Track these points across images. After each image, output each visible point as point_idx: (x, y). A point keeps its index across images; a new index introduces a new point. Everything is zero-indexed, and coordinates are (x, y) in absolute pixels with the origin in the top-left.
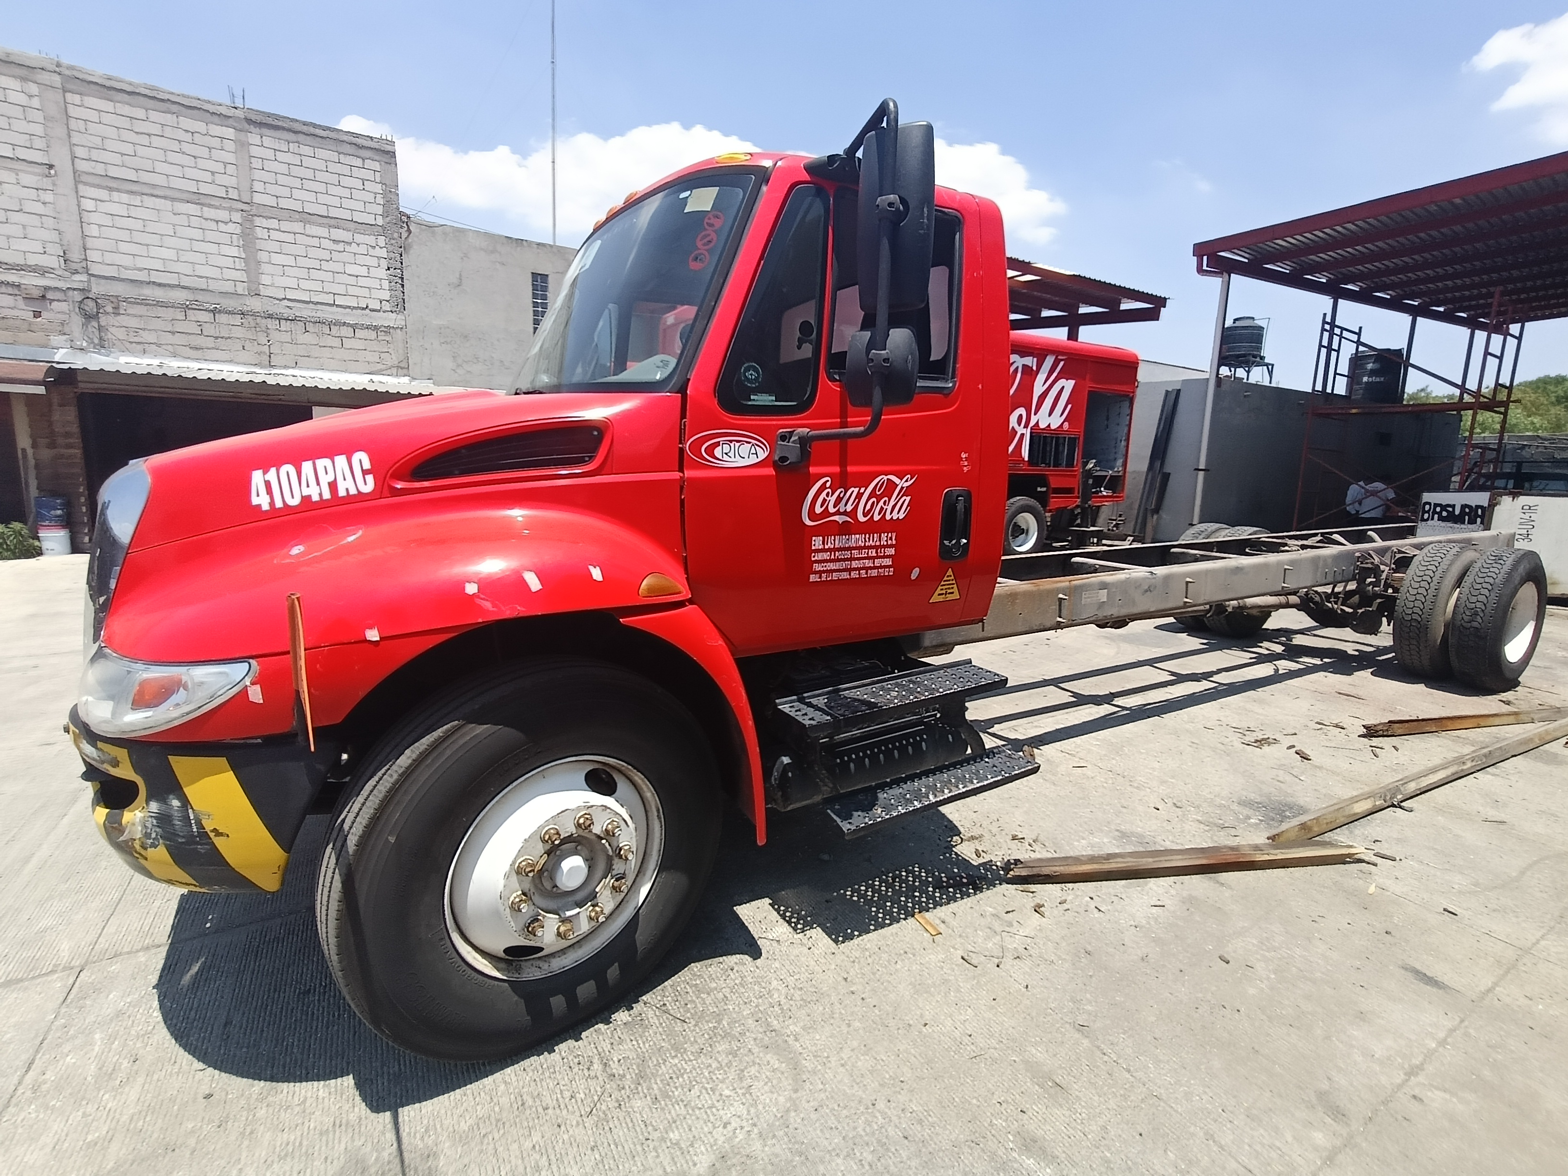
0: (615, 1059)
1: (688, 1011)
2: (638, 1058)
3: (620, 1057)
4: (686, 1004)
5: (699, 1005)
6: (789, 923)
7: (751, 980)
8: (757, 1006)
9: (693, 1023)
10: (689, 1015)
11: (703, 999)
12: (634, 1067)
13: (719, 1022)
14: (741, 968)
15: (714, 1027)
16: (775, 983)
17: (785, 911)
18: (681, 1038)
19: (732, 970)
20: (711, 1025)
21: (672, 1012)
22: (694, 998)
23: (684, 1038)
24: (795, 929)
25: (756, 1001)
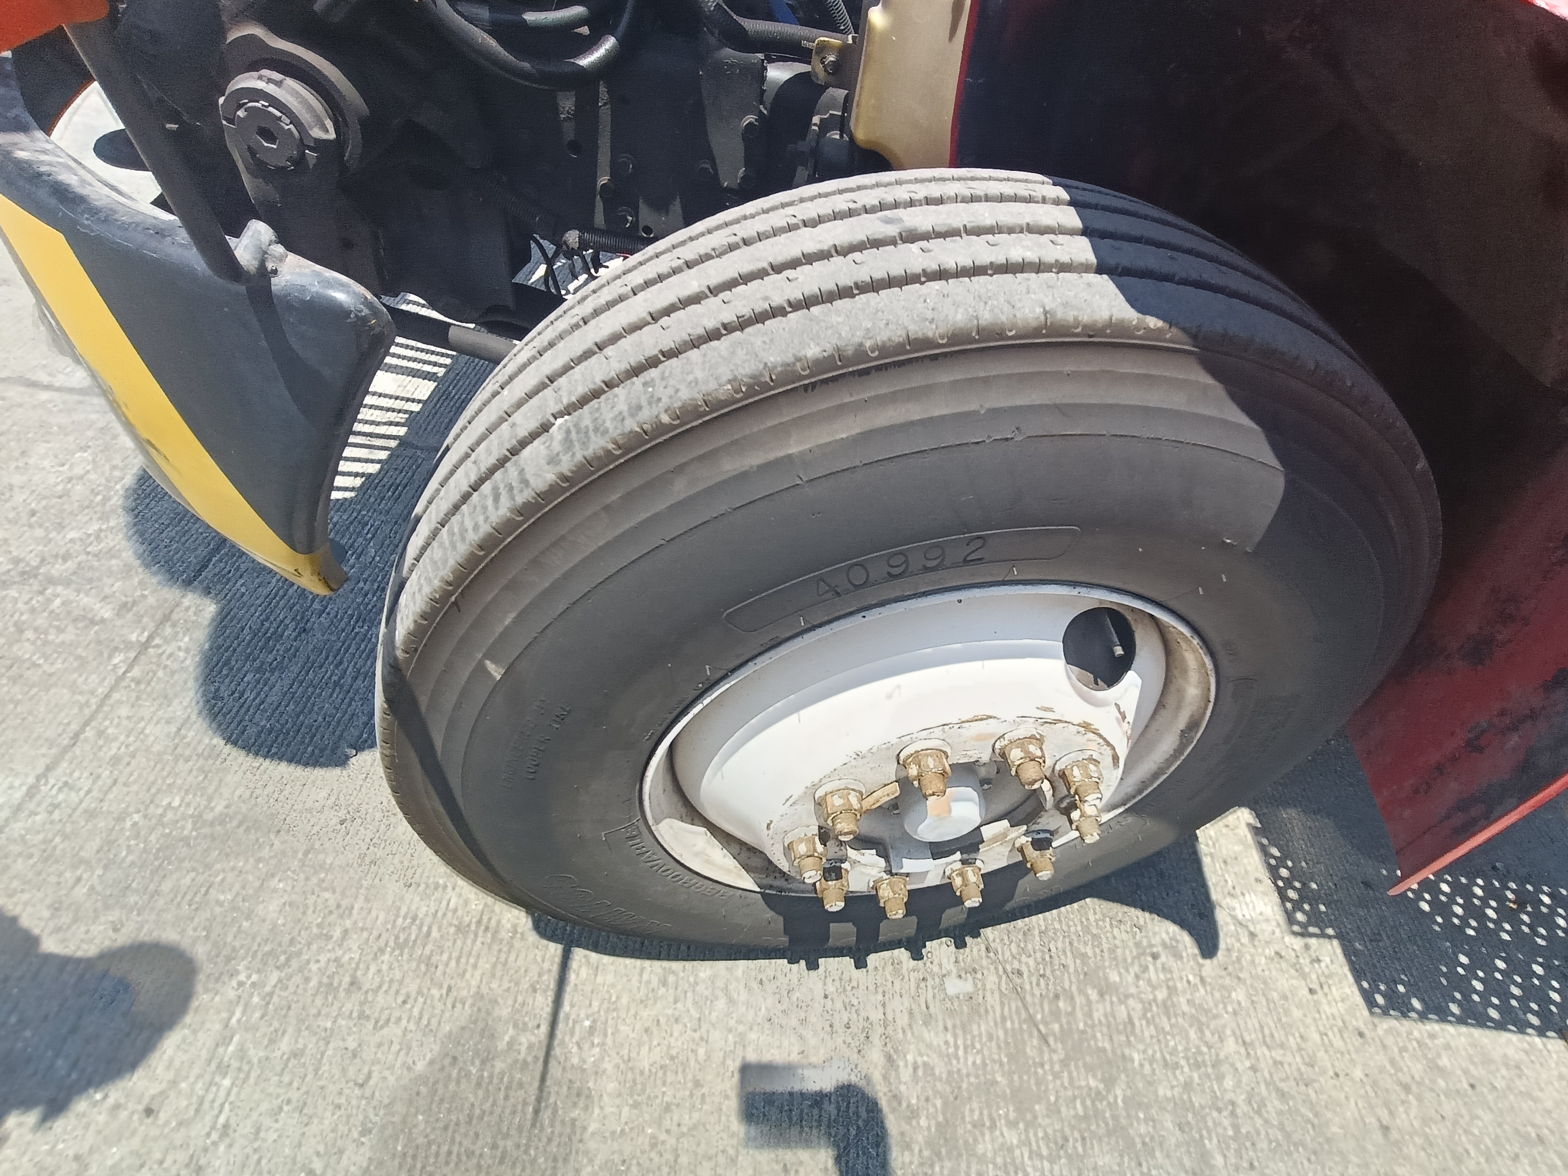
0: (910, 1057)
1: (1056, 1014)
2: (948, 1082)
3: (920, 1060)
4: (1057, 997)
5: (1079, 1014)
6: (1283, 897)
7: (1185, 1008)
8: (1188, 1086)
9: (1061, 1054)
10: (1056, 1027)
11: (1089, 1002)
12: (939, 1103)
13: (1110, 1082)
14: (1172, 963)
15: (1098, 1093)
16: (1231, 1046)
17: (1281, 862)
18: (1032, 1082)
19: (1155, 956)
20: (1092, 1083)
21: (1028, 998)
22: (1074, 988)
23: (1038, 1084)
24: (1290, 919)
25: (1186, 1069)
